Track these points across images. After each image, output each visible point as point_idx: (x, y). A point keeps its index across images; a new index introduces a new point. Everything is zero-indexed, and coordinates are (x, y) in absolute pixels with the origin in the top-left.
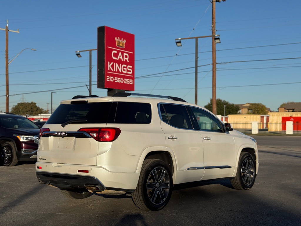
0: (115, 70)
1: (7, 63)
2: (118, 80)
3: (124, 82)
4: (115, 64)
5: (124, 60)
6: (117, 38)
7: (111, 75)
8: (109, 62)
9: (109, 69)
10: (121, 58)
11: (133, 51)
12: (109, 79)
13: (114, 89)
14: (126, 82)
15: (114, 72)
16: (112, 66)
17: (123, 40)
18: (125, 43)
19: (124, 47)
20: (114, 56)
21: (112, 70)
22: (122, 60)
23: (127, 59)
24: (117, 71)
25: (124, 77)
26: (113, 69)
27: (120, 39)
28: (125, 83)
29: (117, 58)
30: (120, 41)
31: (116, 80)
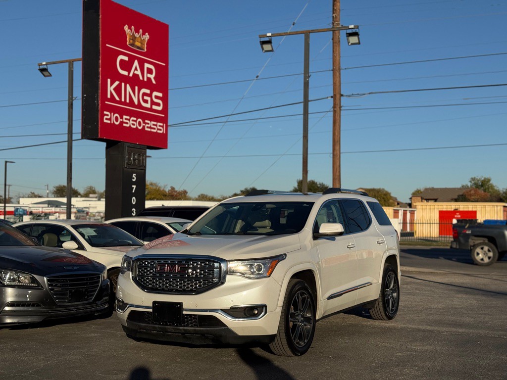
0: (123, 100)
2: (131, 123)
3: (144, 127)
4: (123, 84)
5: (145, 79)
6: (130, 28)
7: (113, 110)
8: (109, 81)
9: (109, 96)
10: (138, 72)
11: (165, 59)
12: (110, 119)
13: (120, 142)
14: (148, 127)
15: (120, 102)
16: (118, 90)
17: (144, 34)
18: (147, 39)
19: (146, 50)
20: (122, 69)
21: (117, 99)
22: (141, 78)
23: (152, 76)
24: (128, 101)
25: (145, 117)
26: (120, 96)
27: (137, 31)
28: (146, 129)
29: (129, 73)
30: (137, 35)
31: (125, 121)
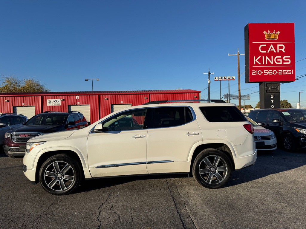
0: (263, 63)
1: (239, 76)
2: (269, 73)
4: (263, 57)
5: (278, 52)
6: (267, 32)
7: (257, 69)
8: (254, 57)
9: (255, 64)
10: (274, 50)
11: (293, 40)
12: (256, 73)
13: (263, 82)
14: (280, 73)
15: (262, 65)
16: (260, 60)
17: (276, 31)
18: (278, 34)
19: (278, 39)
20: (262, 50)
21: (260, 64)
22: (275, 52)
23: (283, 50)
24: (266, 63)
25: (277, 69)
26: (261, 62)
27: (272, 31)
28: (279, 74)
29: (267, 51)
30: (272, 34)
31: (264, 72)
